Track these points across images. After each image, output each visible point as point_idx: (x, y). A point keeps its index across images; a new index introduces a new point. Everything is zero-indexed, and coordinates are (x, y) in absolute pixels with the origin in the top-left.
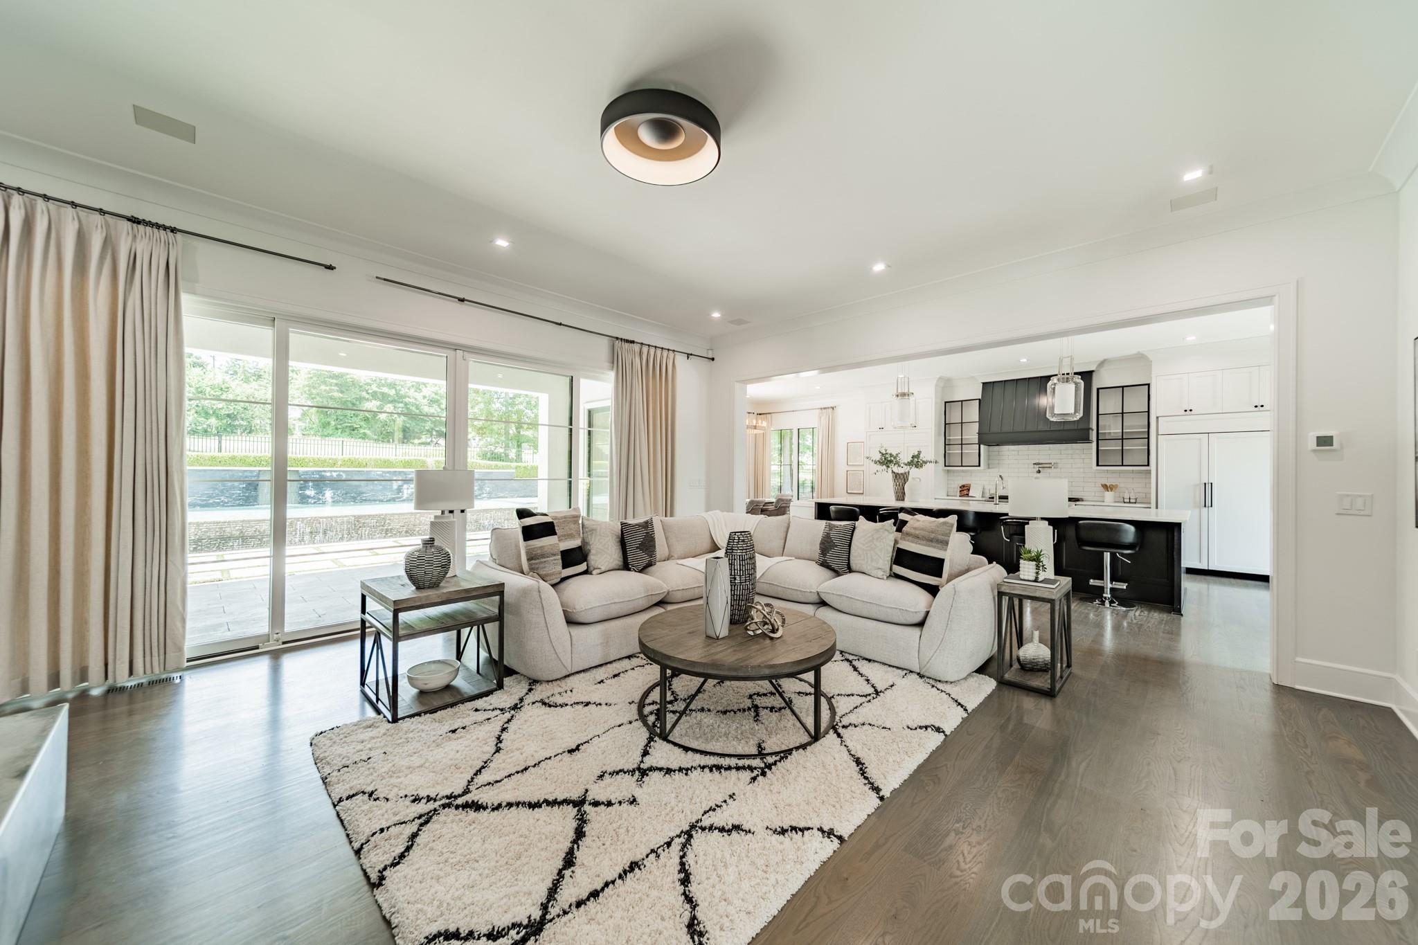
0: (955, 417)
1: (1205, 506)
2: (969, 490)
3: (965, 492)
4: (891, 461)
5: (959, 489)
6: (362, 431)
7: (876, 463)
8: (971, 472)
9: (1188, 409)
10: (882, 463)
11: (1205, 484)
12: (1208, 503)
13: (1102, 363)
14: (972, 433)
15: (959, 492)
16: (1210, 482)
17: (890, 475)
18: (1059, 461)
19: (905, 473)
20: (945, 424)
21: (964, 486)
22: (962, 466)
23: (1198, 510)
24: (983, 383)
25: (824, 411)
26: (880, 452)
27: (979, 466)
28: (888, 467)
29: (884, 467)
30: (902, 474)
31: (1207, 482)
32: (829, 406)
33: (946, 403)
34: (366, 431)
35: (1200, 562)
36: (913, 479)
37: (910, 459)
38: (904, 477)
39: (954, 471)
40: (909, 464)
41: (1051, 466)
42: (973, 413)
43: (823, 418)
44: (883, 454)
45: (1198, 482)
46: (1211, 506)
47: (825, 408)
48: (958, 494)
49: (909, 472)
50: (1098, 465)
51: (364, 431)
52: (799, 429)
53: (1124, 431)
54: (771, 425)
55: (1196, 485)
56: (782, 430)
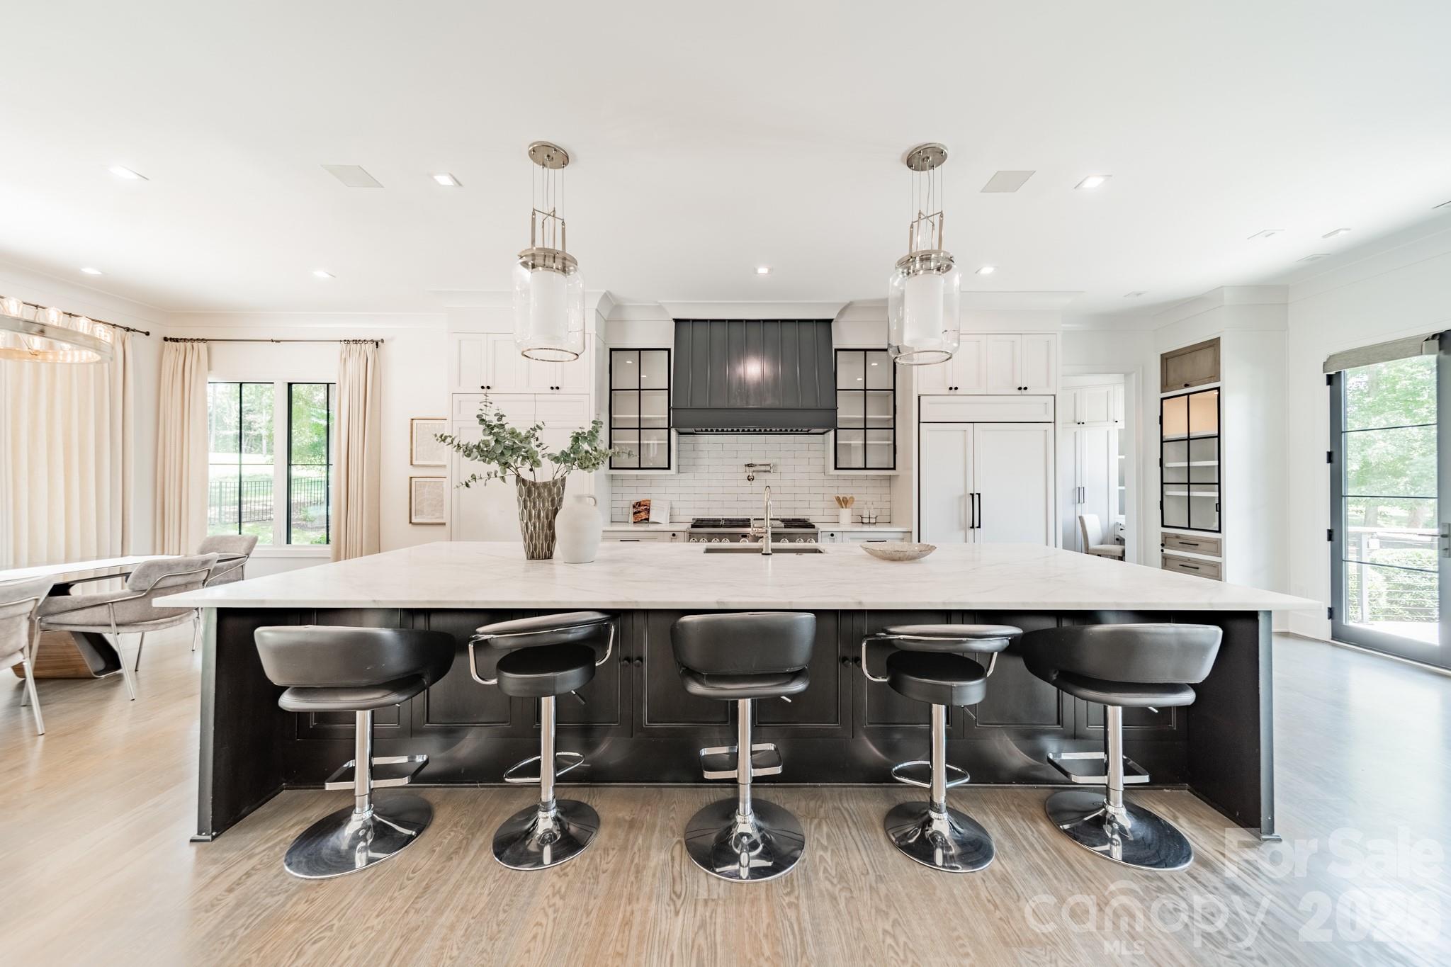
0: (626, 379)
1: (972, 527)
2: (648, 511)
3: (643, 515)
4: (514, 450)
5: (632, 511)
7: (468, 452)
8: (651, 478)
9: (953, 386)
10: (484, 453)
11: (972, 495)
12: (976, 524)
13: (845, 308)
14: (657, 409)
15: (631, 515)
17: (511, 489)
19: (555, 483)
20: (611, 390)
21: (639, 504)
22: (640, 468)
23: (962, 533)
24: (677, 321)
25: (353, 346)
26: (482, 421)
27: (669, 468)
28: (506, 465)
29: (495, 466)
30: (545, 485)
31: (974, 492)
32: (368, 338)
33: (611, 350)
36: (579, 498)
37: (566, 444)
38: (550, 491)
39: (623, 479)
40: (563, 458)
41: (768, 468)
42: (657, 374)
43: (349, 364)
44: (490, 427)
45: (962, 493)
46: (980, 527)
47: (356, 342)
48: (631, 519)
49: (564, 480)
50: (836, 468)
52: (290, 385)
53: (867, 417)
54: (209, 369)
55: (960, 497)
56: (241, 384)
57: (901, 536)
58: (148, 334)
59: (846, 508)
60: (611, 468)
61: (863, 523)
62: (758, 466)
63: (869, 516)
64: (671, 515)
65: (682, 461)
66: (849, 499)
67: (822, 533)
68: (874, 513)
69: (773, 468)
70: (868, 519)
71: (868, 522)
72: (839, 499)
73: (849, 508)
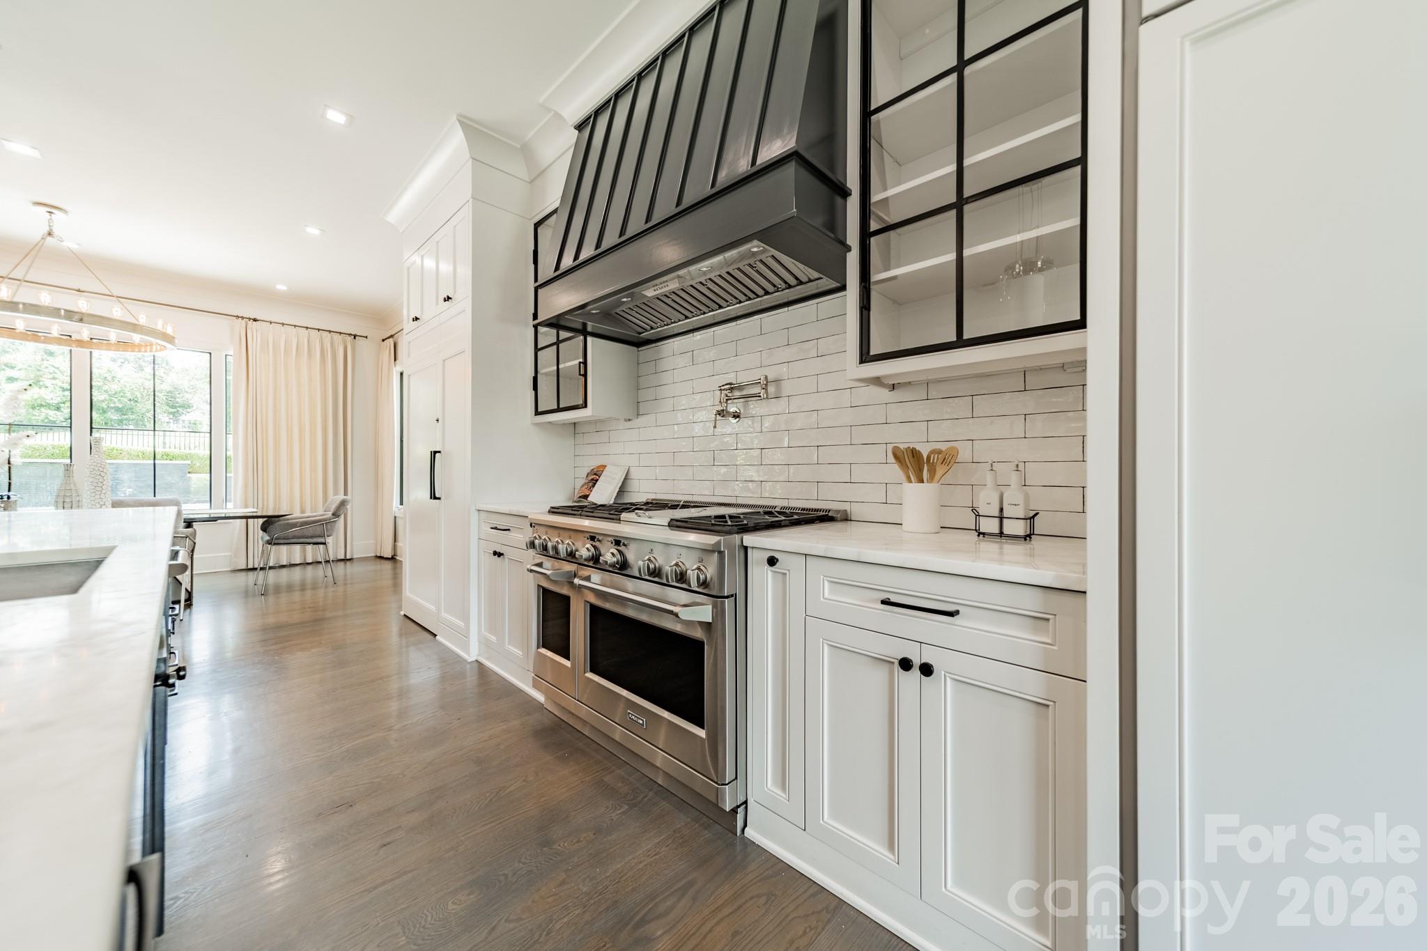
3: (586, 490)
18: (785, 373)
22: (559, 410)
57: (1031, 602)
58: (366, 337)
59: (922, 481)
60: (537, 413)
61: (980, 534)
62: (740, 388)
63: (1001, 510)
64: (622, 491)
65: (643, 395)
66: (929, 458)
67: (749, 551)
68: (1020, 499)
69: (771, 389)
70: (997, 521)
71: (997, 531)
72: (898, 456)
73: (931, 479)
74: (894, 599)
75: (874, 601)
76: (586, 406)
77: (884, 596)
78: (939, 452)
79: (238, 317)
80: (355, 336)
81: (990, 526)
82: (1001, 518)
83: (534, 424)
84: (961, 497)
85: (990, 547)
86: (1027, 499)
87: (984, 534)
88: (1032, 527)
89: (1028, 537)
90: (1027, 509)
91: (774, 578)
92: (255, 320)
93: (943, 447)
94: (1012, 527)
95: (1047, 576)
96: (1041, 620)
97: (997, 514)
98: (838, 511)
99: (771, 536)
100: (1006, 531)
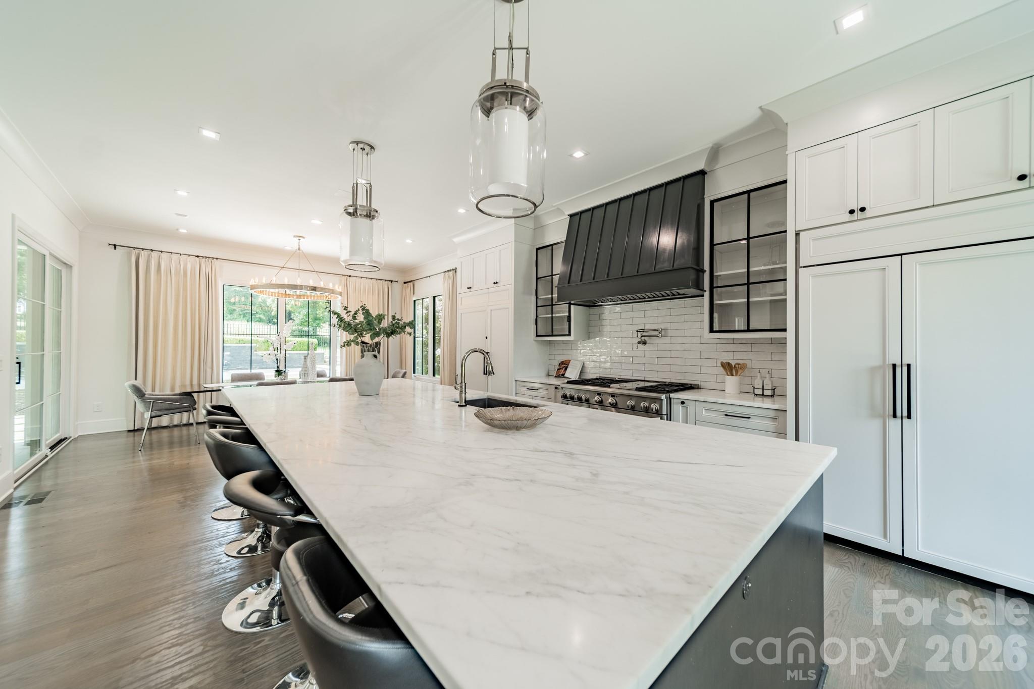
1: (895, 416)
2: (566, 368)
3: (562, 372)
5: (556, 369)
6: (258, 316)
8: (570, 343)
9: (856, 207)
11: (894, 366)
12: (901, 408)
13: (715, 152)
16: (905, 362)
18: (668, 326)
20: (537, 279)
21: (561, 363)
22: (552, 335)
23: (876, 424)
24: (571, 216)
25: (447, 274)
31: (898, 363)
32: (452, 268)
33: (538, 249)
34: (261, 316)
35: (885, 537)
39: (548, 343)
41: (658, 333)
43: (446, 283)
45: (877, 362)
46: (909, 417)
47: (448, 271)
48: (555, 373)
50: (712, 331)
51: (259, 316)
52: (434, 297)
53: (751, 270)
54: (413, 294)
55: (873, 370)
56: (423, 299)
57: (772, 414)
58: (397, 282)
59: (732, 375)
60: (537, 336)
61: (755, 394)
62: (647, 331)
63: (763, 386)
64: (582, 372)
65: (591, 329)
66: (735, 366)
67: (672, 400)
68: (770, 383)
69: (663, 333)
70: (761, 390)
71: (761, 394)
72: (723, 365)
73: (736, 375)
74: (728, 414)
75: (722, 415)
76: (570, 335)
77: (726, 413)
78: (739, 364)
79: (343, 275)
80: (391, 281)
81: (759, 392)
82: (763, 389)
83: (535, 341)
84: (748, 380)
85: (759, 399)
86: (772, 382)
87: (757, 395)
88: (774, 392)
89: (772, 396)
90: (772, 386)
91: (682, 409)
92: (350, 276)
93: (741, 362)
94: (766, 393)
95: (776, 407)
96: (775, 419)
97: (761, 387)
98: (696, 385)
99: (680, 394)
100: (765, 394)
